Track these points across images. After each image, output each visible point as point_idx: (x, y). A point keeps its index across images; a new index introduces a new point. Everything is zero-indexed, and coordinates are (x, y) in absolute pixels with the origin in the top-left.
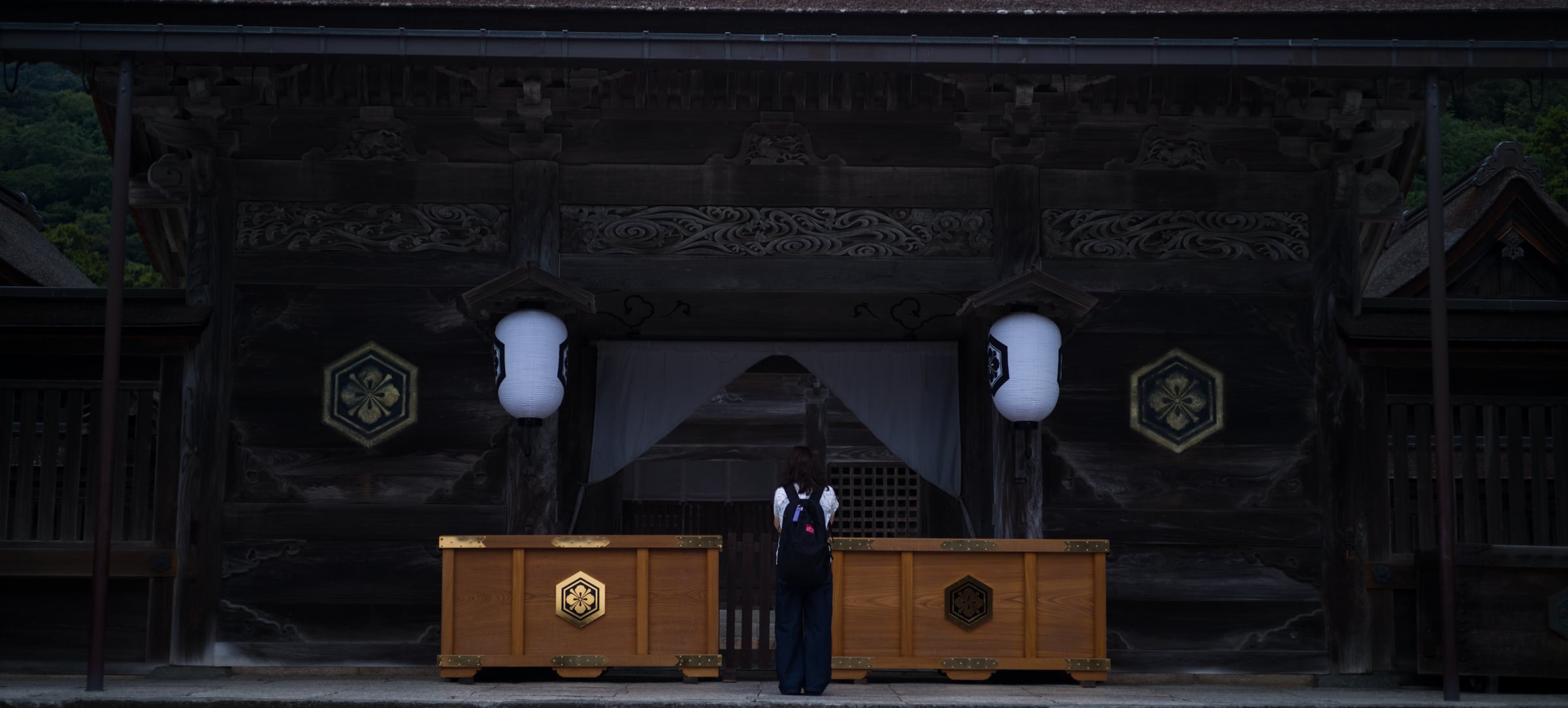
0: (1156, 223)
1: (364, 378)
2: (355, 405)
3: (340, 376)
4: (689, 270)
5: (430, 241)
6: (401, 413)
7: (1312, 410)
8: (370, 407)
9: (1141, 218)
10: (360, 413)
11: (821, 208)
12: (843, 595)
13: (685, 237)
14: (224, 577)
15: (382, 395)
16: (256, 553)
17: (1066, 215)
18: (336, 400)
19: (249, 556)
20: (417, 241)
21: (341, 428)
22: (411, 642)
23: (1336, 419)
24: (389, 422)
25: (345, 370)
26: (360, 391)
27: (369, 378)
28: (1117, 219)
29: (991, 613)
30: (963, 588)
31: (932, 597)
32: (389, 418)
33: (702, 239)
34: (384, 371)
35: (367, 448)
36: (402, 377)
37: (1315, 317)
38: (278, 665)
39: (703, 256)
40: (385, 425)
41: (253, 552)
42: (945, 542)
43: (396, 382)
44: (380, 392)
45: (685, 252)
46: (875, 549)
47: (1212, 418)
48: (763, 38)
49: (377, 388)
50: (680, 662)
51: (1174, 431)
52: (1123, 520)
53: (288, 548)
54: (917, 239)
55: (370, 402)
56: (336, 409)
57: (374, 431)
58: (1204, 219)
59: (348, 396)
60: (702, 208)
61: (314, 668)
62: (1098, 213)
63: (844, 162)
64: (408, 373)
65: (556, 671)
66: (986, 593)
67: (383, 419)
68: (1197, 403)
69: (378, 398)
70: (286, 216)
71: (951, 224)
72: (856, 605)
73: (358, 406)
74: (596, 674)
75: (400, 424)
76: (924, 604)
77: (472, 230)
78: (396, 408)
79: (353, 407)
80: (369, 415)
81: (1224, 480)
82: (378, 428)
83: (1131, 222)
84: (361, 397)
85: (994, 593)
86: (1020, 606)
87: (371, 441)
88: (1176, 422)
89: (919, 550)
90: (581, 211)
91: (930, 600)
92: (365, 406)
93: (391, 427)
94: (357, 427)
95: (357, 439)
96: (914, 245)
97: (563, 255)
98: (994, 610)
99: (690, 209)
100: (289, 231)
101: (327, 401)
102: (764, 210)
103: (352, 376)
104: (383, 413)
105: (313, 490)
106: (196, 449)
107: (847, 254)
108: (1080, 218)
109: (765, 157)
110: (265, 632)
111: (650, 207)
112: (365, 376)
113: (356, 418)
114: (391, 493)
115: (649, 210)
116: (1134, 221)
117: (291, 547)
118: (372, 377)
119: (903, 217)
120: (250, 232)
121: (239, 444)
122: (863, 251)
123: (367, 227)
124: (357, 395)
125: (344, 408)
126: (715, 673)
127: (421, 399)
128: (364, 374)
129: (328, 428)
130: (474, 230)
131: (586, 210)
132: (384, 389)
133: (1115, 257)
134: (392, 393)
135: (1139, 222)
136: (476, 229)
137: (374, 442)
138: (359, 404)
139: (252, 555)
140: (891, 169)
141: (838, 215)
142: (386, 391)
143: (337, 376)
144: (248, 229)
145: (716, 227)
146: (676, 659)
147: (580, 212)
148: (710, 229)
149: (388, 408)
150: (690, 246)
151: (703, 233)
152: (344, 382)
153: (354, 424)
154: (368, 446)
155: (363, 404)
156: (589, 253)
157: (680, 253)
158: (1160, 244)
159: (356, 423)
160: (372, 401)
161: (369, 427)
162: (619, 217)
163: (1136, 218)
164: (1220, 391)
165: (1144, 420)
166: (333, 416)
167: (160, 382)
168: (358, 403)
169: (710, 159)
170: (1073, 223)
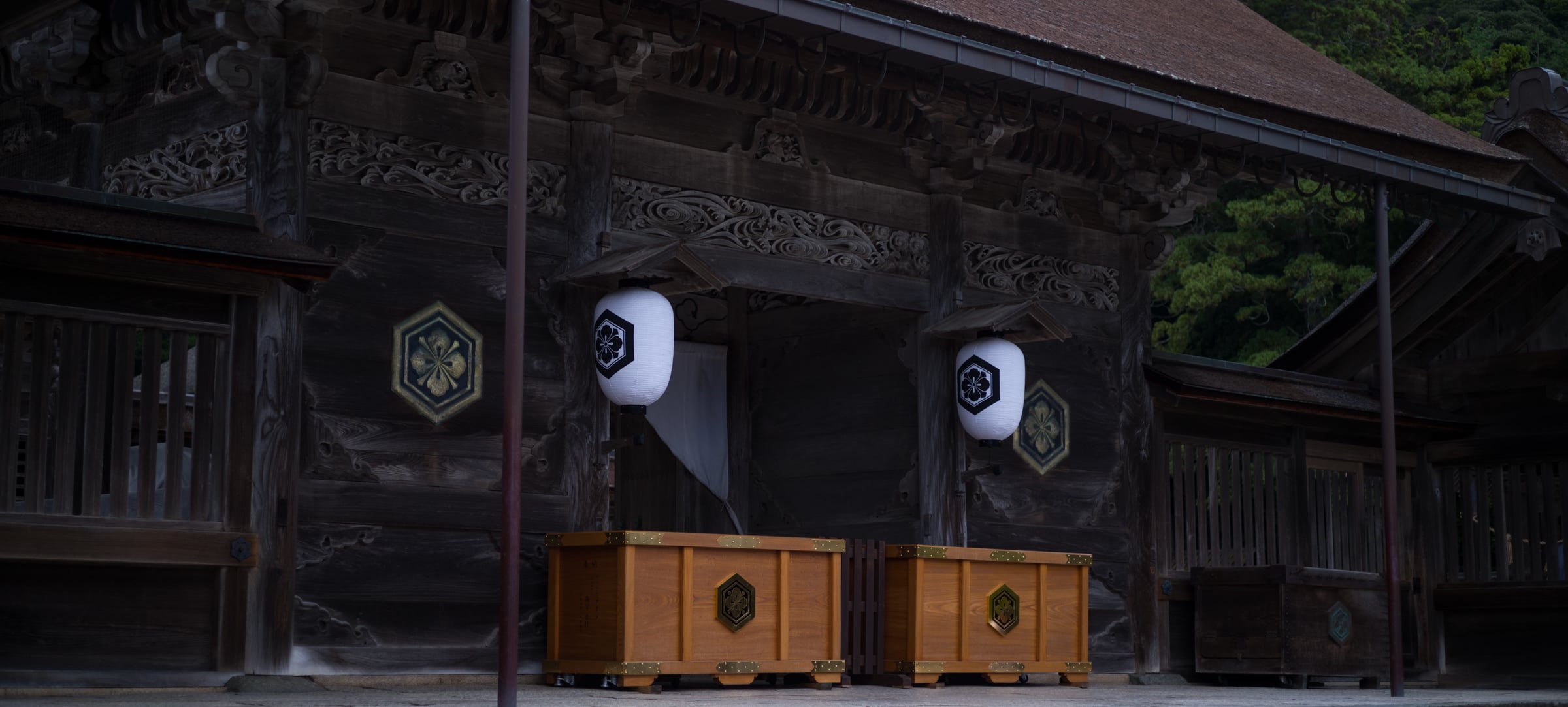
0: (1029, 265)
1: (435, 343)
2: (426, 373)
3: (410, 338)
4: (713, 260)
5: (495, 196)
6: (467, 386)
7: (1120, 442)
8: (438, 377)
9: (1022, 258)
10: (429, 382)
11: (814, 213)
12: (922, 602)
13: (710, 226)
14: (298, 568)
15: (450, 364)
16: (331, 540)
17: (977, 247)
18: (406, 365)
19: (323, 544)
20: (484, 194)
21: (411, 399)
22: (478, 646)
23: (1143, 452)
24: (456, 396)
25: (416, 332)
26: (430, 358)
27: (439, 343)
28: (1006, 256)
29: (1018, 620)
30: (1000, 596)
31: (978, 604)
32: (456, 391)
33: (722, 230)
34: (452, 337)
35: (435, 423)
36: (468, 345)
37: (1123, 361)
38: (357, 673)
39: (724, 248)
40: (453, 398)
41: (327, 539)
42: (993, 553)
43: (463, 351)
44: (449, 360)
45: (710, 241)
46: (949, 558)
47: (1062, 445)
48: (1039, 63)
49: (446, 356)
50: (815, 668)
51: (1040, 454)
52: (1013, 534)
53: (363, 536)
54: (879, 255)
55: (439, 371)
56: (406, 377)
57: (442, 404)
58: (1059, 264)
59: (418, 363)
60: (724, 197)
61: (397, 677)
62: (997, 249)
63: (829, 171)
64: (473, 342)
65: (718, 678)
66: (1015, 600)
67: (450, 392)
68: (1054, 431)
69: (447, 367)
70: (360, 144)
71: (903, 244)
72: (929, 611)
73: (428, 375)
74: (749, 680)
75: (468, 399)
76: (974, 611)
77: (537, 190)
78: (462, 380)
79: (423, 375)
80: (437, 387)
81: (1068, 500)
82: (447, 401)
83: (1015, 260)
84: (432, 365)
85: (1021, 600)
86: (1033, 614)
87: (440, 416)
88: (1041, 447)
89: (976, 559)
90: (630, 184)
91: (978, 607)
92: (434, 375)
93: (458, 402)
94: (427, 398)
95: (426, 412)
96: (876, 261)
97: (614, 229)
98: (1020, 618)
99: (716, 197)
100: (360, 161)
101: (397, 366)
102: (771, 207)
103: (422, 339)
104: (450, 385)
105: (383, 468)
106: (282, 413)
107: (829, 262)
108: (984, 252)
109: (773, 153)
110: (339, 635)
111: (684, 189)
112: (435, 341)
113: (424, 388)
114: (458, 476)
115: (683, 192)
116: (1017, 260)
117: (366, 535)
118: (442, 343)
119: (870, 231)
120: (322, 156)
121: (312, 408)
122: (842, 261)
123: (439, 169)
124: (428, 362)
125: (414, 375)
126: (837, 679)
127: (485, 372)
128: (434, 338)
129: (397, 397)
130: (538, 189)
131: (635, 184)
132: (452, 357)
133: (1005, 292)
134: (458, 363)
135: (1021, 262)
136: (540, 190)
137: (443, 417)
138: (429, 372)
139: (327, 542)
140: (861, 183)
141: (826, 221)
142: (454, 360)
143: (407, 337)
144: (321, 153)
145: (736, 219)
146: (812, 665)
147: (628, 185)
148: (732, 221)
149: (455, 380)
150: (715, 235)
151: (723, 225)
152: (414, 346)
153: (424, 395)
154: (437, 422)
155: (432, 373)
156: (631, 230)
157: (707, 242)
158: (1033, 283)
159: (426, 395)
160: (440, 370)
161: (439, 399)
162: (660, 196)
163: (1019, 258)
164: (1067, 420)
165: (1022, 443)
166: (403, 385)
167: (232, 326)
168: (428, 370)
169: (730, 148)
170: (979, 257)
